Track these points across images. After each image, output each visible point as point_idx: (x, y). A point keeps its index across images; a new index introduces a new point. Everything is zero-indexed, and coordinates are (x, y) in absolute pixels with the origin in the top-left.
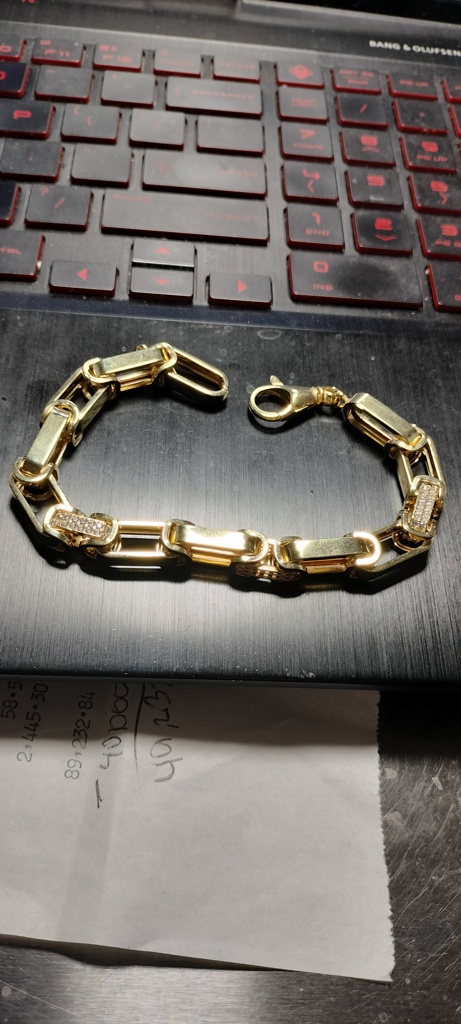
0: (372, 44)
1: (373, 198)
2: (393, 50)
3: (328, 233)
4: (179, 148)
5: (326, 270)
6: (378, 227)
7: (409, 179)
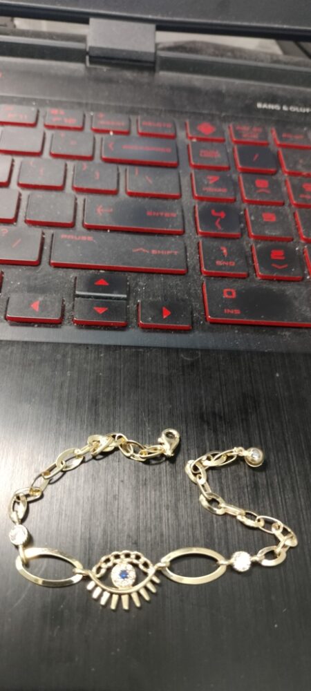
0: (259, 105)
1: (267, 233)
2: (275, 110)
3: (234, 264)
4: (115, 193)
5: (234, 295)
6: (273, 258)
7: (294, 214)
